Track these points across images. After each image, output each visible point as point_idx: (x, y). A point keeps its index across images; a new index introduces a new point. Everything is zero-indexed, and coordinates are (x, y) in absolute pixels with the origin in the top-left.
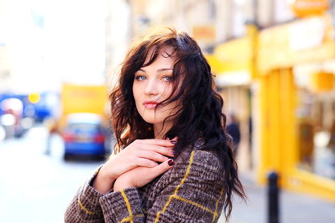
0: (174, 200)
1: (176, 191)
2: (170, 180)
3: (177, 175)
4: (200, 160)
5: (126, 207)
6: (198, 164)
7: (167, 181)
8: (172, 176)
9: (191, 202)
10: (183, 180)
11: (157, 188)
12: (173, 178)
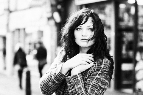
0: (97, 78)
1: (98, 75)
2: (95, 70)
3: (98, 68)
4: (106, 63)
5: (79, 81)
6: (106, 64)
7: (94, 71)
8: (96, 68)
9: (103, 79)
10: (101, 70)
11: (89, 73)
12: (96, 69)
